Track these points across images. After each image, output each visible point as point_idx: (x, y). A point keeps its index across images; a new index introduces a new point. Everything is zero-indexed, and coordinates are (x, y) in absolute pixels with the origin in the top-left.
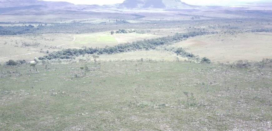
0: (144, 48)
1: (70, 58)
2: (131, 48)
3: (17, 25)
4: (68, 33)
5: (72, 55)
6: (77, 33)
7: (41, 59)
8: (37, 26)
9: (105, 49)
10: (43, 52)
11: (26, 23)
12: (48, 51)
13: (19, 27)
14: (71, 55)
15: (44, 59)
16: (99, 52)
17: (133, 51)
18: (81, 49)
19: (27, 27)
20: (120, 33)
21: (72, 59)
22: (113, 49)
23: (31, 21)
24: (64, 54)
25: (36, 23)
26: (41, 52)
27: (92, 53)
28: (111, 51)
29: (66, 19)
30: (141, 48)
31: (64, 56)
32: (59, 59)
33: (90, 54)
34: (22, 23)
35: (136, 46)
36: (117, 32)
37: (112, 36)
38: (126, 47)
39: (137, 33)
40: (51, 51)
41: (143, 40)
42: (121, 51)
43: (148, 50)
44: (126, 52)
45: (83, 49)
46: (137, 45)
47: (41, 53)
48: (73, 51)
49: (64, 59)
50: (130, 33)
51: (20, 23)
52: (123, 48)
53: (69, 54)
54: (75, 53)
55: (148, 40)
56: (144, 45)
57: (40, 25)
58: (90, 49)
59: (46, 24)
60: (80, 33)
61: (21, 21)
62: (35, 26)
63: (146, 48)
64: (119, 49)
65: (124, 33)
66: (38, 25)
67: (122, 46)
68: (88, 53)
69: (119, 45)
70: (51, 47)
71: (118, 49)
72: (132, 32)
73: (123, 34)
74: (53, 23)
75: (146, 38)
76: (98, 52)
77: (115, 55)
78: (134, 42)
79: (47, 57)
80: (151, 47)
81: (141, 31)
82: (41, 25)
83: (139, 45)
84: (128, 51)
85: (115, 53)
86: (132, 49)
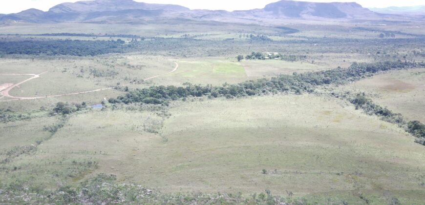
0: (293, 90)
1: (160, 103)
2: (268, 88)
3: (101, 39)
4: (170, 55)
5: (165, 97)
6: (185, 56)
7: (112, 103)
8: (130, 41)
9: (223, 88)
10: (120, 89)
11: (114, 36)
12: (127, 87)
13: (103, 42)
14: (163, 96)
15: (117, 102)
16: (212, 95)
17: (271, 94)
18: (182, 88)
19: (115, 42)
20: (254, 58)
21: (162, 105)
22: (236, 89)
23: (122, 34)
24: (152, 95)
25: (129, 36)
26: (116, 88)
27: (199, 95)
28: (232, 94)
29: (175, 31)
30: (287, 90)
31: (152, 98)
32: (142, 104)
33: (195, 97)
34: (109, 36)
35: (278, 86)
36: (249, 57)
37: (238, 63)
38: (259, 87)
39: (281, 59)
40: (133, 87)
41: (291, 74)
42: (250, 94)
43: (300, 94)
44: (259, 95)
45: (185, 87)
46: (279, 83)
47: (116, 91)
48: (168, 89)
49: (149, 105)
50: (270, 60)
51: (106, 35)
52: (254, 89)
53: (159, 94)
54: (170, 94)
55: (301, 75)
56: (293, 84)
57: (134, 40)
58: (198, 88)
59: (143, 39)
60: (189, 57)
61: (108, 33)
62: (127, 41)
63: (295, 89)
64: (247, 90)
65: (259, 59)
66: (131, 39)
67: (253, 84)
68: (193, 94)
69: (247, 81)
70: (135, 81)
71: (244, 89)
72: (274, 58)
73: (257, 61)
74: (154, 38)
75: (298, 69)
76: (210, 94)
77: (238, 100)
78: (275, 78)
79: (123, 100)
80: (305, 88)
81: (290, 56)
82: (136, 40)
83: (284, 84)
84: (263, 94)
85: (238, 97)
86: (270, 91)
